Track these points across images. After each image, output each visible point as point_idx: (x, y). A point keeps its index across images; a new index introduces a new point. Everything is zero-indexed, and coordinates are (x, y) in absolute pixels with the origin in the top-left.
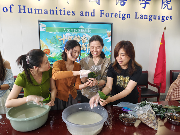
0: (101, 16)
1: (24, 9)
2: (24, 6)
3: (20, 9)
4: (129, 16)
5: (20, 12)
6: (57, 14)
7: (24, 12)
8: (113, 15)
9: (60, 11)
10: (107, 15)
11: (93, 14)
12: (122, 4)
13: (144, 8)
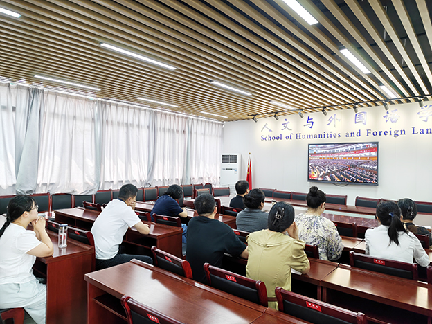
0: (368, 135)
2: (300, 134)
3: (297, 136)
4: (403, 132)
5: (297, 139)
6: (324, 137)
7: (300, 138)
8: (382, 134)
9: (328, 134)
10: (375, 134)
11: (359, 134)
12: (393, 120)
13: (426, 121)
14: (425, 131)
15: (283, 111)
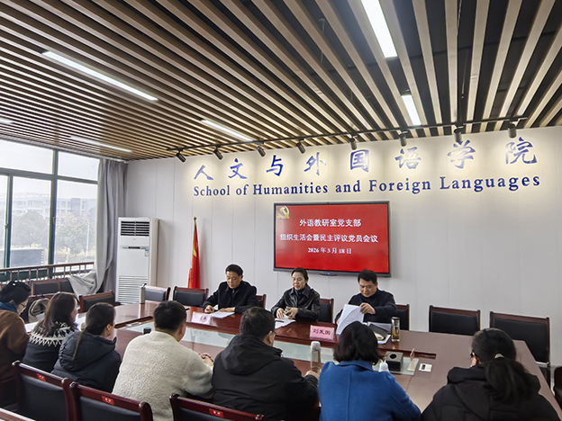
0: (371, 190)
1: (260, 189)
2: (260, 186)
3: (255, 189)
4: (427, 185)
5: (255, 193)
6: (301, 192)
7: (260, 193)
8: (394, 187)
9: (306, 187)
10: (383, 187)
11: (357, 188)
12: (411, 165)
13: (461, 167)
14: (461, 185)
15: (230, 143)
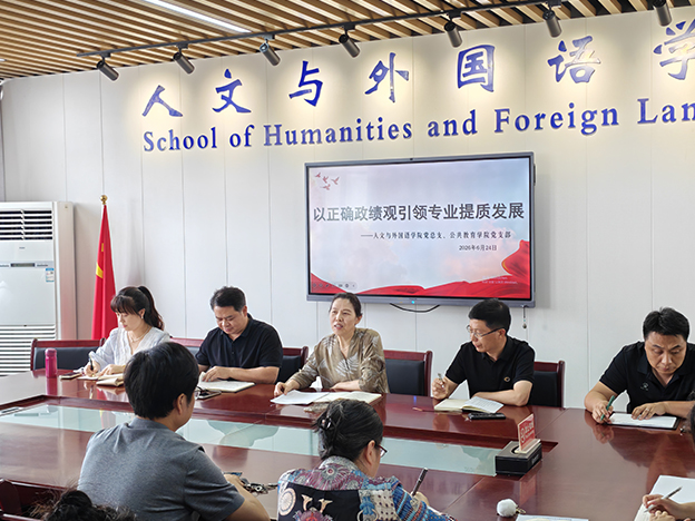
0: (499, 130)
1: (278, 134)
2: (278, 127)
3: (268, 135)
4: (611, 117)
5: (268, 143)
6: (359, 139)
7: (278, 143)
8: (545, 122)
10: (522, 124)
11: (471, 127)
12: (580, 74)
13: (681, 77)
14: (679, 113)
15: (206, 39)
